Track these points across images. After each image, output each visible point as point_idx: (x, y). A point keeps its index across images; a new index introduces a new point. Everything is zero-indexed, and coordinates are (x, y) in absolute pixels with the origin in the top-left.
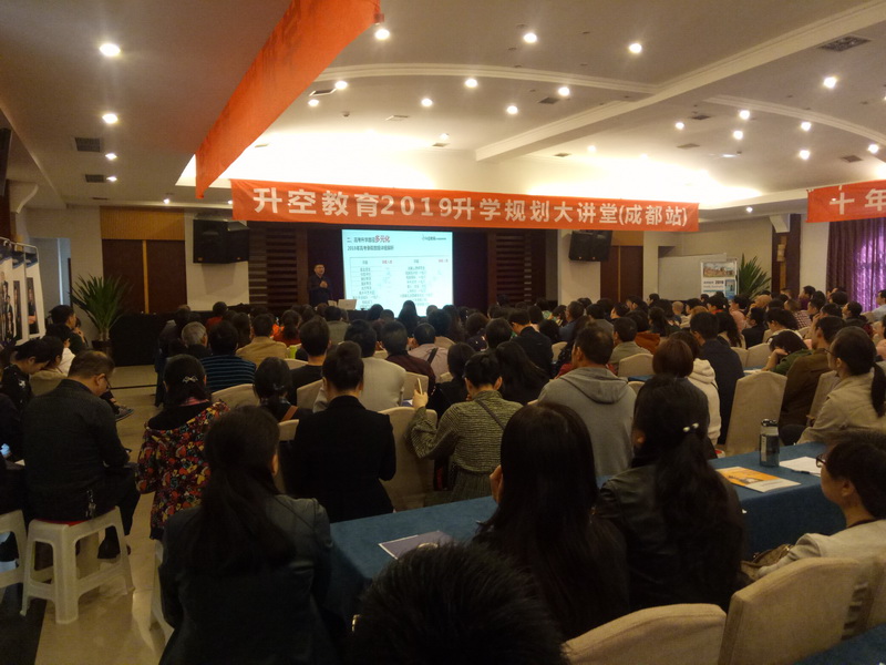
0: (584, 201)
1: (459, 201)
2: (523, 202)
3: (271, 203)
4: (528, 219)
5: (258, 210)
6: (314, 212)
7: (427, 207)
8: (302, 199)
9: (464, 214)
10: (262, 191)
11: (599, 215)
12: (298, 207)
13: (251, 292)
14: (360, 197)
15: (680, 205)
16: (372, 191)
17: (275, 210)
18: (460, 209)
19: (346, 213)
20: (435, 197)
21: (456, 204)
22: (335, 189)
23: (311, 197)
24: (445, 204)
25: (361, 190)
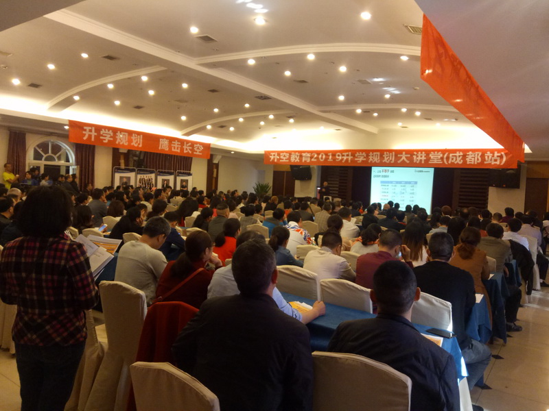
1: (345, 154)
2: (379, 153)
3: (275, 158)
4: (381, 162)
5: (271, 160)
6: (288, 161)
7: (330, 157)
8: (285, 156)
9: (347, 160)
10: (273, 154)
11: (429, 159)
12: (283, 159)
14: (304, 154)
15: (499, 151)
16: (308, 152)
17: (276, 161)
18: (345, 158)
19: (299, 161)
20: (334, 153)
21: (344, 156)
22: (295, 152)
23: (287, 155)
24: (339, 156)
25: (304, 152)
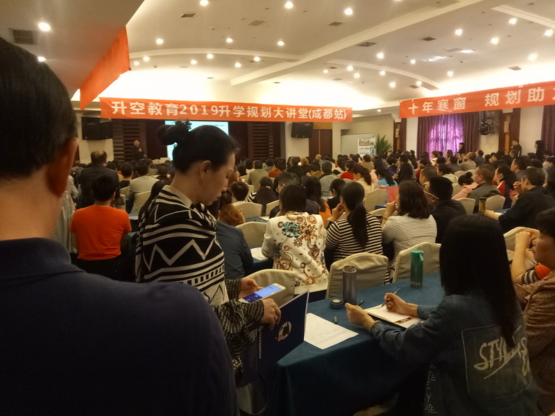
0: (290, 107)
1: (222, 107)
2: (256, 108)
3: (121, 109)
4: (259, 117)
5: (114, 113)
6: (144, 113)
7: (205, 110)
8: (137, 107)
9: (225, 113)
10: (116, 103)
11: (298, 115)
12: (135, 111)
13: (115, 155)
14: (168, 106)
15: (342, 109)
16: (175, 102)
17: (123, 113)
18: (222, 111)
19: (161, 114)
20: (209, 105)
21: (220, 109)
22: (155, 101)
23: (142, 106)
24: (214, 109)
25: (169, 102)
